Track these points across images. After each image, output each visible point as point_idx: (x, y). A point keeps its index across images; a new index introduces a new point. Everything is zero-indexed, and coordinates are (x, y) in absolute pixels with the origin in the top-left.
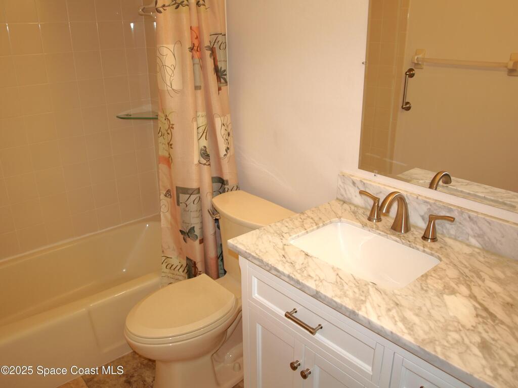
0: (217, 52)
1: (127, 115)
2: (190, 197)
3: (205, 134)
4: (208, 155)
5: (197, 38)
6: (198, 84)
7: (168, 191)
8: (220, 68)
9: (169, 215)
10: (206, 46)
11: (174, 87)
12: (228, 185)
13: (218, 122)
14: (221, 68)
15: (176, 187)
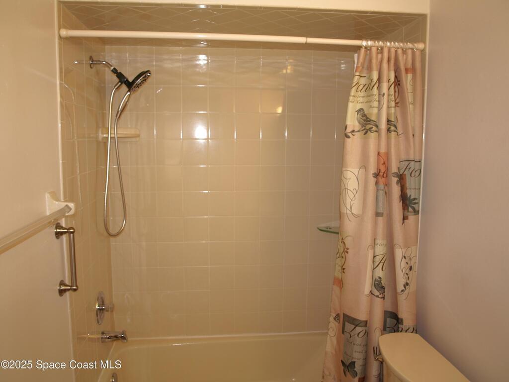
0: (407, 178)
1: (327, 228)
2: (355, 328)
3: (381, 265)
4: (383, 288)
5: (384, 163)
6: (380, 210)
7: (338, 315)
8: (408, 196)
9: (334, 340)
10: (393, 172)
11: (354, 211)
12: (403, 324)
13: (399, 253)
14: (410, 196)
15: (344, 314)
